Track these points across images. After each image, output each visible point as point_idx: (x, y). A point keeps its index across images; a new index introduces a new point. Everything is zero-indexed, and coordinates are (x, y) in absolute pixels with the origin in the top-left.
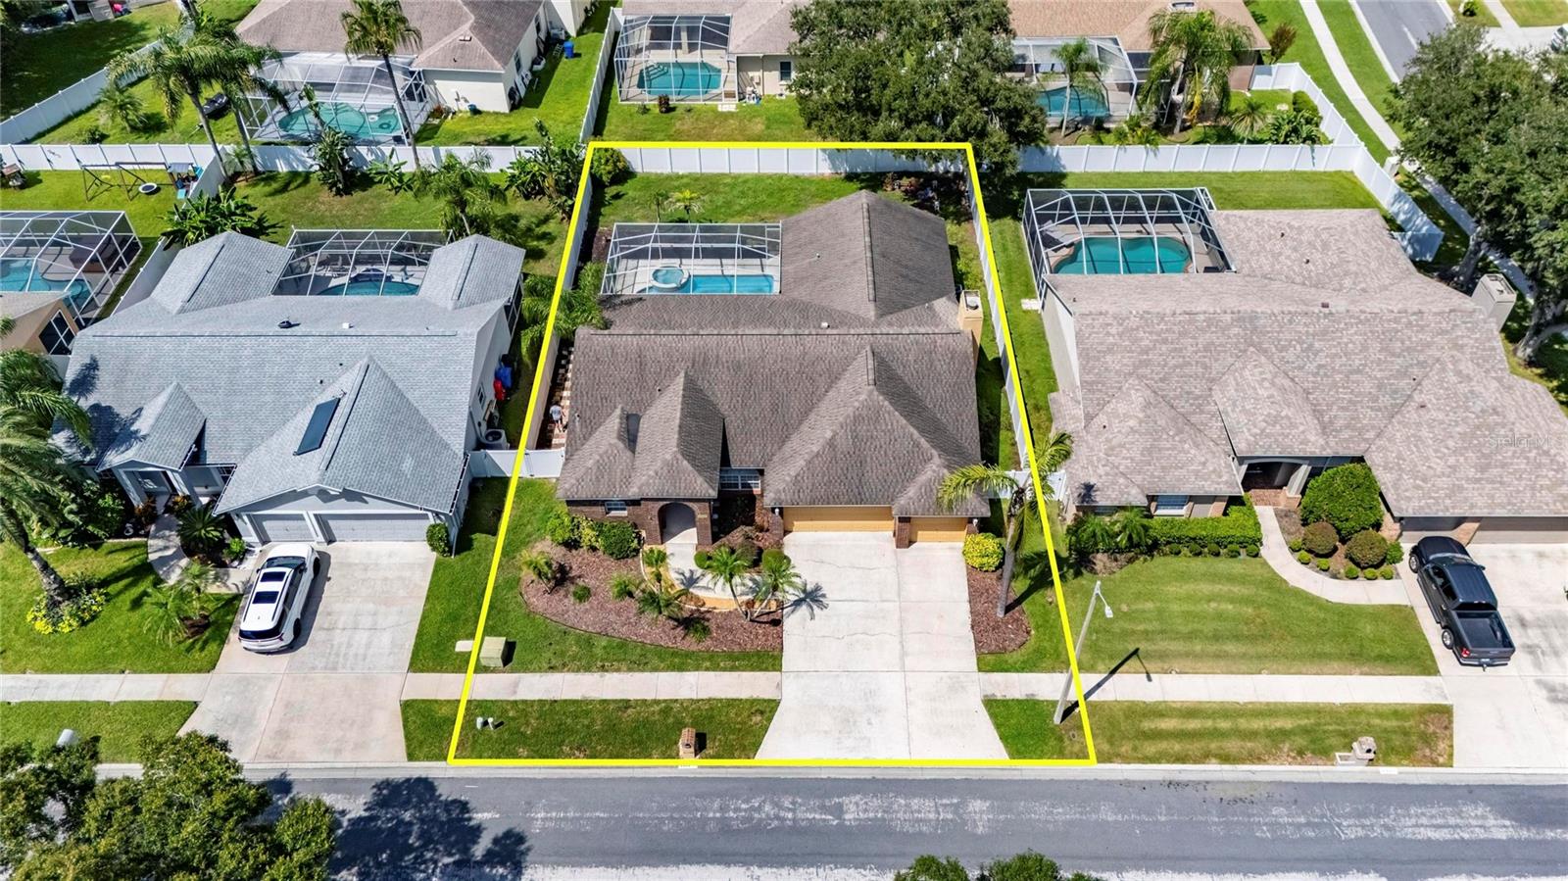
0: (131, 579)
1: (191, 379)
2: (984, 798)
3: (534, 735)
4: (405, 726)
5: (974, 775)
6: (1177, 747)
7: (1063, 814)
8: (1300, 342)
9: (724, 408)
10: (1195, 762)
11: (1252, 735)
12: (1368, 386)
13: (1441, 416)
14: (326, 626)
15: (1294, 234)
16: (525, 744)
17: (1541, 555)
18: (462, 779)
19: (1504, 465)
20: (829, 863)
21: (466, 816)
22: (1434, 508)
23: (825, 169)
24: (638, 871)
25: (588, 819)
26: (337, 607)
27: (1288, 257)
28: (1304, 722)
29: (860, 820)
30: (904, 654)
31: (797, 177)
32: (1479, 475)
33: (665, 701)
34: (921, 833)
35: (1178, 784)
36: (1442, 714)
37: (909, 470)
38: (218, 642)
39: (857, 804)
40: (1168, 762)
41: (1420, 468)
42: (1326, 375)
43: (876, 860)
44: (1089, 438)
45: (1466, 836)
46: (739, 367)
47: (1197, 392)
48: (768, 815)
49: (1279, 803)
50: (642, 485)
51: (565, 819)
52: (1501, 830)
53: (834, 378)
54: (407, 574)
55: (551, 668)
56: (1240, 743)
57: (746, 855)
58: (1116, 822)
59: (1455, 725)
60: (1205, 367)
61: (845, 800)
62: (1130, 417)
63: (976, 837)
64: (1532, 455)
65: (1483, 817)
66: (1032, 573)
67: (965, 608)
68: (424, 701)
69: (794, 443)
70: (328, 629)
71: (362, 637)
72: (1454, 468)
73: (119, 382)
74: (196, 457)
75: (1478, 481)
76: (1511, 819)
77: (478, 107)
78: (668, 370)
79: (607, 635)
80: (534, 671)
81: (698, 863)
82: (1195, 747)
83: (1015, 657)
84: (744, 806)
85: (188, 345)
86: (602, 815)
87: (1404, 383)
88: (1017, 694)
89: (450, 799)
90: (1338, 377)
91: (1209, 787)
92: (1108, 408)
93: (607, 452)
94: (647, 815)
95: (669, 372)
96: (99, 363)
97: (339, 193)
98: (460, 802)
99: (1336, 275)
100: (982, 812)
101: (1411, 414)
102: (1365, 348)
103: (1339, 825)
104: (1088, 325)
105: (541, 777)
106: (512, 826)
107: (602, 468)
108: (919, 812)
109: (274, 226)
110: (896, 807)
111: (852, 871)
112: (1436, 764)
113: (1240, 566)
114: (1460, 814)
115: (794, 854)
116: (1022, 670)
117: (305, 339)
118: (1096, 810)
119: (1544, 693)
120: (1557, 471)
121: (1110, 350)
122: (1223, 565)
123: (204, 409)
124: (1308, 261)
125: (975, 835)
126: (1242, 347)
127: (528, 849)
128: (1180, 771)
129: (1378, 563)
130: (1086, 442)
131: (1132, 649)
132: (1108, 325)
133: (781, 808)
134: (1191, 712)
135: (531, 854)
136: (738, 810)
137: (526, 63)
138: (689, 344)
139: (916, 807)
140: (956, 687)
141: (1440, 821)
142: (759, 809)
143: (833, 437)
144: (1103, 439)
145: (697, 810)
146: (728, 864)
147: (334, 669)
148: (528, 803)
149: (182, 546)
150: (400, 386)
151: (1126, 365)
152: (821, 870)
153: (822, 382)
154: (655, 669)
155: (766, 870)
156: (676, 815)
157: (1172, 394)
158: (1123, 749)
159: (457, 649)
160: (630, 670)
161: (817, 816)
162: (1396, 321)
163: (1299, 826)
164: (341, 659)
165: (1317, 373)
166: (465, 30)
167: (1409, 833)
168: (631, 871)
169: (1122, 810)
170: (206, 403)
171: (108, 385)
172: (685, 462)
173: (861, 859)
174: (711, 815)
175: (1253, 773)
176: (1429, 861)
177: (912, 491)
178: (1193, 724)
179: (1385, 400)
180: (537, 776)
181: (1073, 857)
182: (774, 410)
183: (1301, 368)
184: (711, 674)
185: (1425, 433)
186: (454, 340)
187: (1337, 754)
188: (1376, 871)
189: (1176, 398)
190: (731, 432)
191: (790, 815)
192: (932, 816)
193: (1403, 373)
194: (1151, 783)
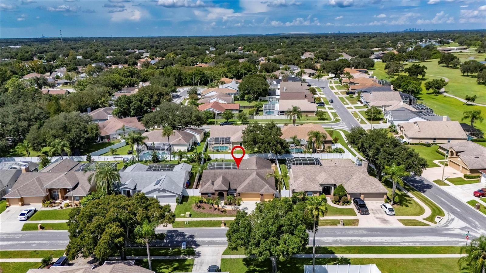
1: (134, 178)
8: (332, 171)
9: (229, 180)
11: (323, 223)
12: (344, 177)
13: (356, 179)
15: (333, 161)
16: (194, 225)
18: (183, 230)
24: (214, 238)
25: (205, 233)
27: (332, 164)
28: (332, 221)
32: (362, 187)
36: (357, 220)
37: (262, 187)
46: (232, 175)
50: (215, 188)
52: (365, 233)
53: (249, 175)
56: (321, 224)
59: (359, 221)
62: (302, 180)
65: (363, 231)
69: (242, 184)
72: (357, 186)
74: (135, 189)
76: (367, 231)
77: (181, 151)
79: (208, 213)
80: (195, 217)
85: (134, 173)
86: (208, 233)
87: (350, 176)
90: (338, 175)
92: (298, 180)
93: (208, 186)
95: (220, 175)
97: (155, 163)
98: (182, 232)
101: (351, 180)
102: (343, 171)
103: (337, 232)
104: (294, 168)
107: (208, 188)
112: (355, 226)
114: (358, 231)
117: (155, 172)
119: (375, 218)
121: (298, 172)
124: (336, 164)
126: (321, 171)
129: (347, 202)
137: (191, 145)
138: (223, 171)
141: (355, 232)
143: (249, 183)
148: (195, 232)
153: (247, 176)
154: (217, 217)
156: (221, 233)
157: (309, 178)
159: (181, 215)
160: (212, 217)
166: (180, 138)
170: (137, 181)
172: (222, 186)
175: (323, 227)
177: (263, 190)
179: (347, 179)
182: (239, 180)
185: (353, 182)
186: (181, 172)
187: (338, 225)
190: (230, 184)
193: (350, 175)
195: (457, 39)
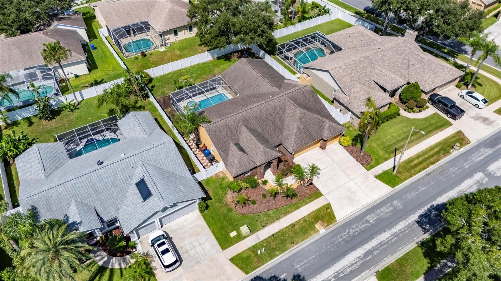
0: (99, 275)
1: (78, 196)
2: (395, 200)
3: (276, 247)
4: (237, 266)
5: (388, 196)
6: (422, 166)
7: (414, 194)
8: (381, 59)
10: (428, 167)
11: (432, 156)
12: (399, 65)
13: (419, 66)
14: (184, 252)
15: (352, 35)
16: (276, 251)
17: (449, 90)
18: (267, 270)
19: (438, 72)
20: (377, 235)
21: (278, 279)
22: (432, 87)
23: (210, 58)
24: (336, 265)
25: (311, 260)
26: (182, 245)
27: (355, 41)
28: (440, 147)
29: (374, 221)
30: (348, 176)
31: (203, 63)
32: (435, 76)
33: (302, 218)
34: (390, 216)
35: (428, 174)
36: (461, 133)
37: (321, 127)
38: (152, 276)
39: (370, 217)
40: (423, 170)
41: (423, 79)
42: (390, 65)
43: (386, 228)
44: (353, 101)
45: (485, 156)
46: (257, 118)
47: (368, 80)
48: (353, 232)
49: (450, 168)
50: (259, 161)
51: (305, 263)
53: (284, 111)
54: (196, 223)
55: (264, 226)
56: (432, 159)
57: (357, 245)
58: (425, 189)
59: (464, 134)
60: (366, 73)
61: (366, 218)
62: (360, 91)
63: (402, 209)
64: (441, 67)
65: (485, 150)
66: (359, 141)
67: (351, 158)
68: (236, 256)
69: (285, 132)
70: (186, 253)
71: (199, 249)
72: (430, 76)
73: (49, 209)
75: (435, 77)
76: (489, 148)
77: (78, 75)
78: (237, 127)
79: (270, 210)
80: (260, 230)
81: (348, 254)
82: (425, 164)
83: (373, 163)
84: (345, 233)
85: (69, 185)
86: (313, 257)
88: (381, 172)
89: (269, 278)
90: (393, 65)
91: (435, 171)
92: (352, 91)
93: (239, 157)
94: (325, 250)
96: (36, 207)
97: (51, 119)
98: (273, 276)
99: (371, 41)
100: (397, 203)
101: (412, 68)
102: (394, 56)
103: (464, 166)
104: (334, 72)
105: (288, 257)
106: (293, 274)
107: (241, 162)
108: (385, 211)
109: (33, 140)
110: (379, 213)
111: (384, 233)
112: (468, 144)
113: (398, 119)
114: (480, 152)
115: (368, 238)
116: (377, 165)
117: (113, 165)
118: (419, 189)
119: (473, 119)
120: (447, 69)
122: (394, 120)
123: (91, 204)
124: (361, 41)
125: (401, 209)
126: (370, 65)
127: (304, 277)
128: (426, 171)
130: (353, 102)
131: (395, 149)
132: (338, 70)
133: (354, 229)
134: (418, 157)
135: (305, 277)
136: (345, 235)
138: (239, 117)
139: (383, 211)
140: (367, 177)
141: (479, 155)
142: (349, 232)
143: (297, 126)
144: (357, 99)
145: (335, 241)
146: (355, 249)
147: (199, 262)
148: (291, 265)
149: (109, 255)
150: (158, 166)
151: (348, 79)
152: (377, 238)
153: (281, 113)
154: (292, 212)
155: (365, 245)
156: (332, 245)
157: (363, 82)
158: (412, 172)
159: (232, 236)
160: (285, 216)
161: (364, 226)
162: (396, 47)
163: (457, 170)
164: (199, 258)
165: (388, 65)
167: (476, 161)
168: (334, 266)
169: (424, 186)
170: (90, 202)
171: (46, 212)
172: (267, 149)
173: (383, 229)
174: (340, 240)
175: (439, 164)
176: (484, 164)
178: (421, 159)
179: (405, 67)
180: (287, 257)
181: (424, 202)
182: (274, 126)
183: (384, 65)
184: (307, 205)
185: (418, 71)
186: (166, 144)
187: (451, 151)
188: (478, 172)
189: (364, 83)
191: (358, 229)
192: (388, 210)
193: (404, 59)
194: (423, 177)
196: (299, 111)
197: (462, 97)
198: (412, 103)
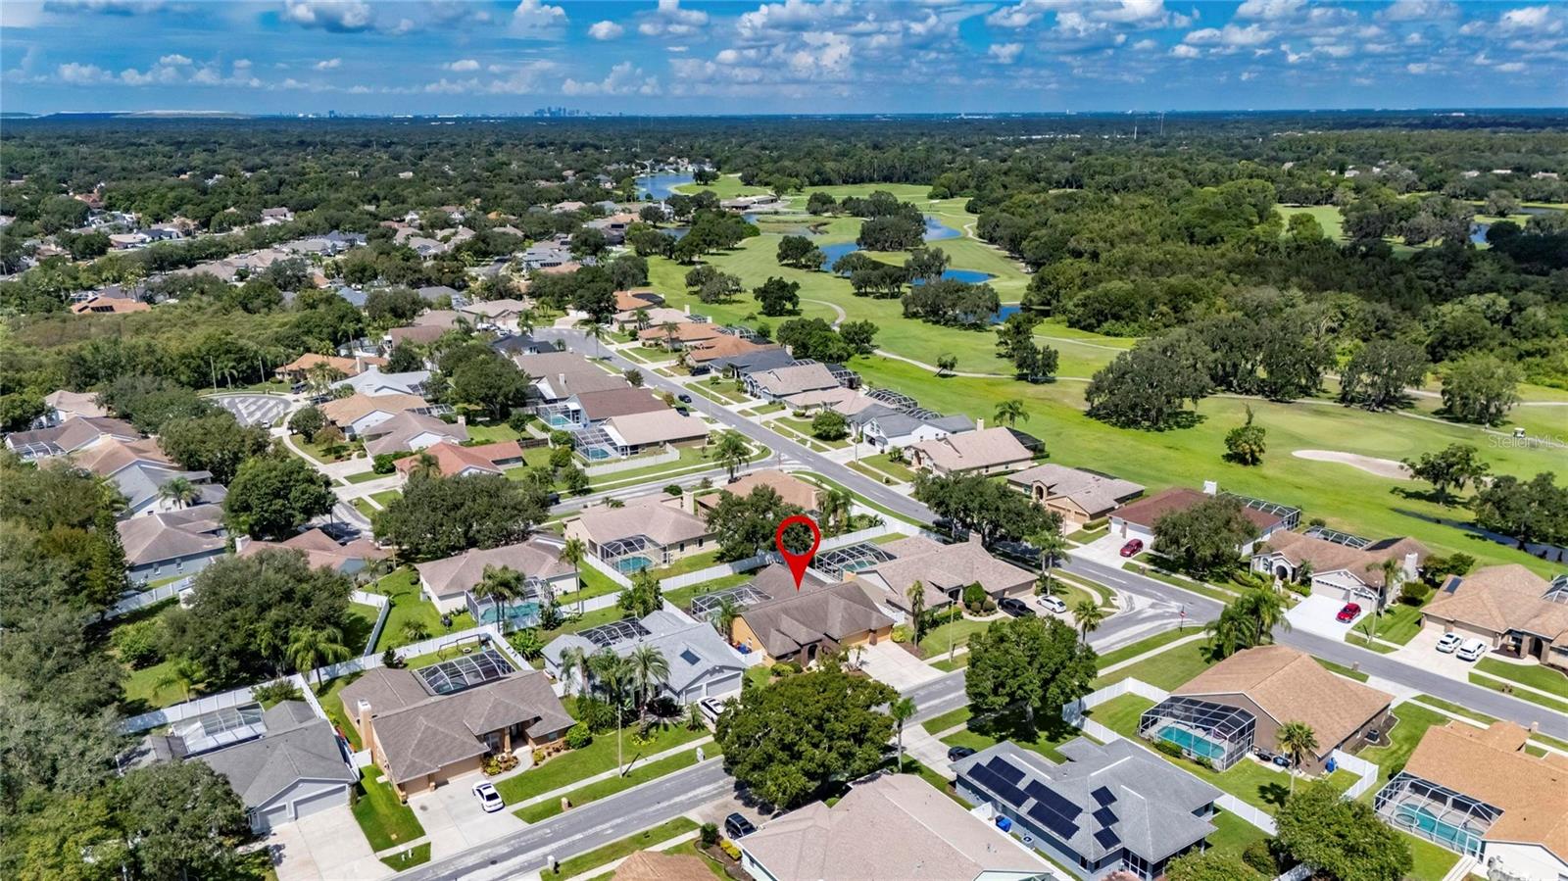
22: (999, 589)
23: (731, 572)
31: (724, 576)
66: (916, 640)
99: (933, 548)
116: (932, 657)
132: (892, 573)
143: (843, 615)
195: (725, 162)
196: (843, 602)
197: (1039, 602)
198: (976, 605)
